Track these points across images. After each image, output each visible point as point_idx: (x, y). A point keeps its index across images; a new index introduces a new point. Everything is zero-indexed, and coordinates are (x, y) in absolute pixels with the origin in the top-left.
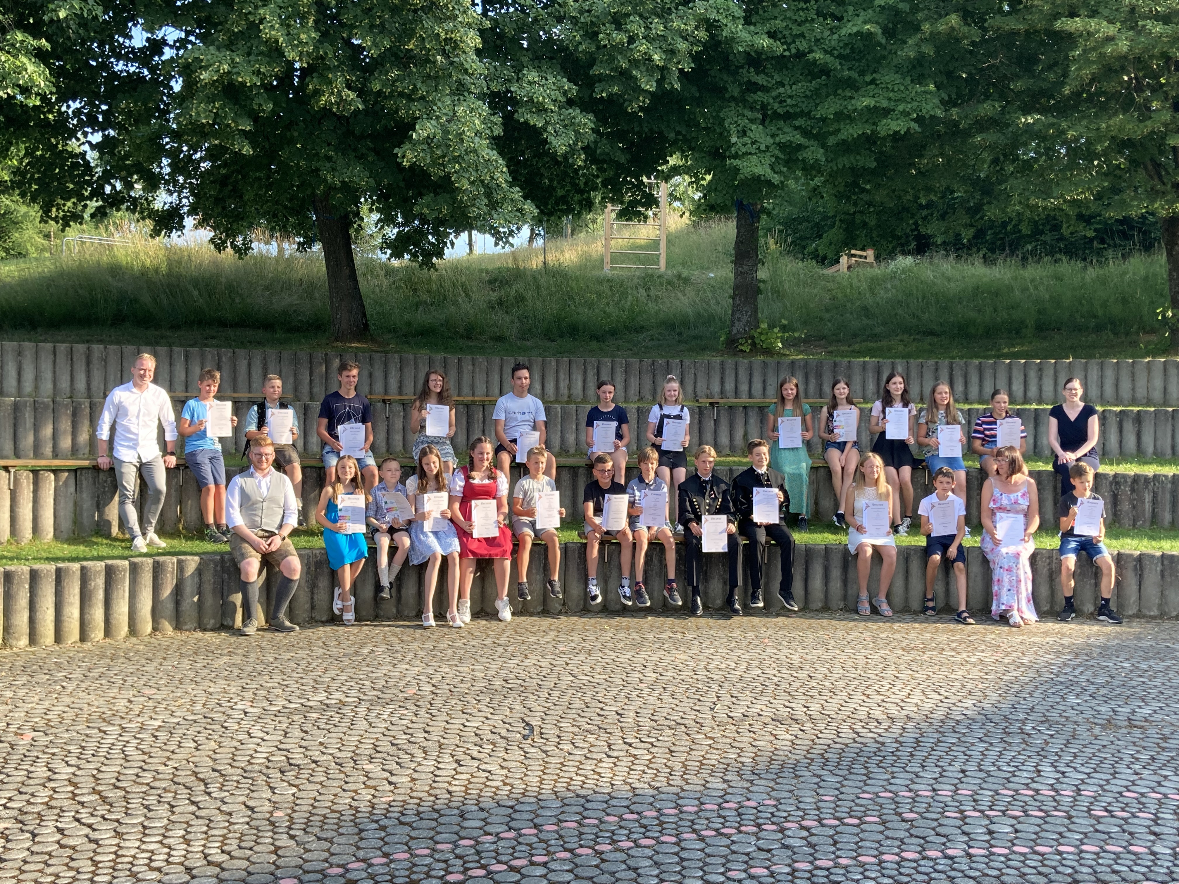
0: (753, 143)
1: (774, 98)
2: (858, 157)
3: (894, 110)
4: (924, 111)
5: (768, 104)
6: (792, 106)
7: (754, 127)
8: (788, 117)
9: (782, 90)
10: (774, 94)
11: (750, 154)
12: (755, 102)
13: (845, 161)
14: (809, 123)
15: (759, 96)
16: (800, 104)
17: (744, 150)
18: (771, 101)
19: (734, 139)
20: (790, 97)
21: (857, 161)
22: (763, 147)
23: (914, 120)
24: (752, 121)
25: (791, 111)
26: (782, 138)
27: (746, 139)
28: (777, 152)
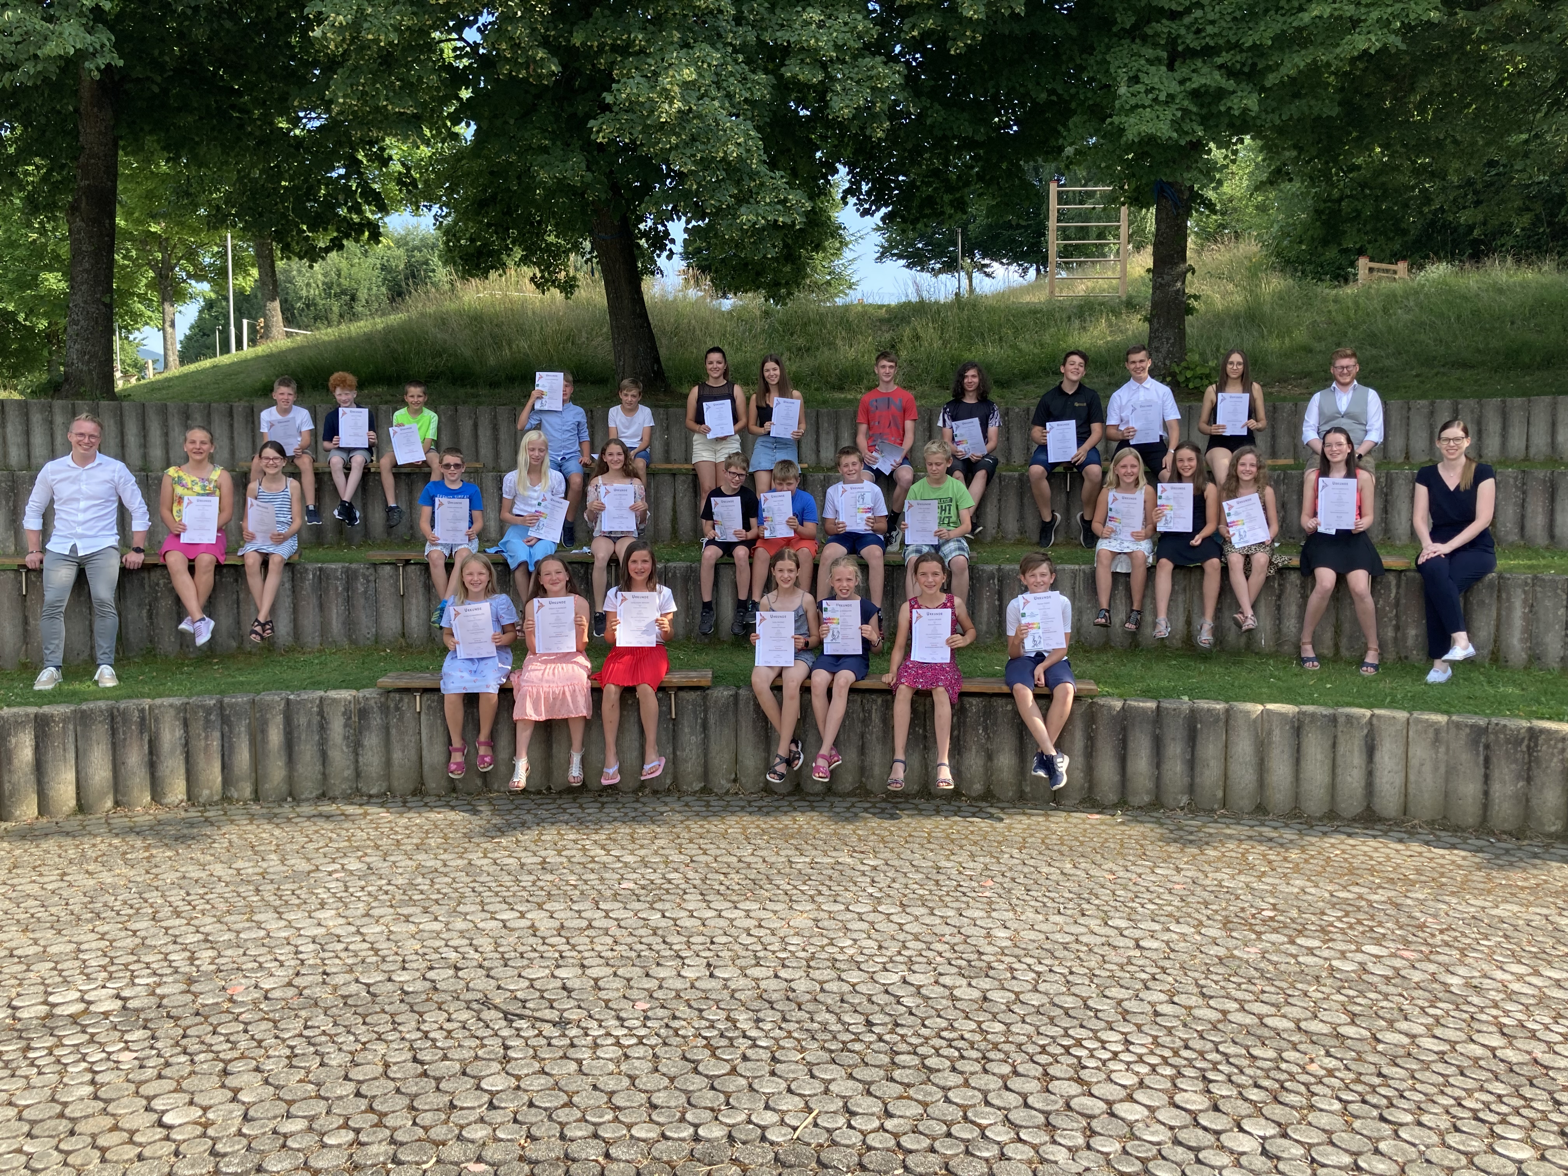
0: (1148, 92)
1: (1188, 28)
2: (1313, 102)
3: (1365, 20)
4: (1412, 16)
5: (1179, 36)
6: (1213, 36)
7: (1153, 69)
8: (1208, 52)
9: (1198, 13)
10: (1187, 20)
11: (1144, 107)
12: (1157, 34)
13: (1294, 109)
14: (1238, 58)
15: (1163, 27)
16: (1224, 33)
17: (1133, 101)
18: (1183, 31)
19: (1123, 90)
20: (1212, 22)
21: (1310, 107)
22: (1162, 97)
23: (1396, 32)
24: (1150, 62)
25: (1212, 43)
26: (1197, 82)
27: (1140, 88)
28: (1186, 103)
